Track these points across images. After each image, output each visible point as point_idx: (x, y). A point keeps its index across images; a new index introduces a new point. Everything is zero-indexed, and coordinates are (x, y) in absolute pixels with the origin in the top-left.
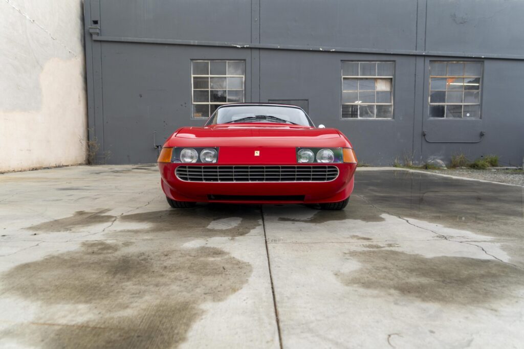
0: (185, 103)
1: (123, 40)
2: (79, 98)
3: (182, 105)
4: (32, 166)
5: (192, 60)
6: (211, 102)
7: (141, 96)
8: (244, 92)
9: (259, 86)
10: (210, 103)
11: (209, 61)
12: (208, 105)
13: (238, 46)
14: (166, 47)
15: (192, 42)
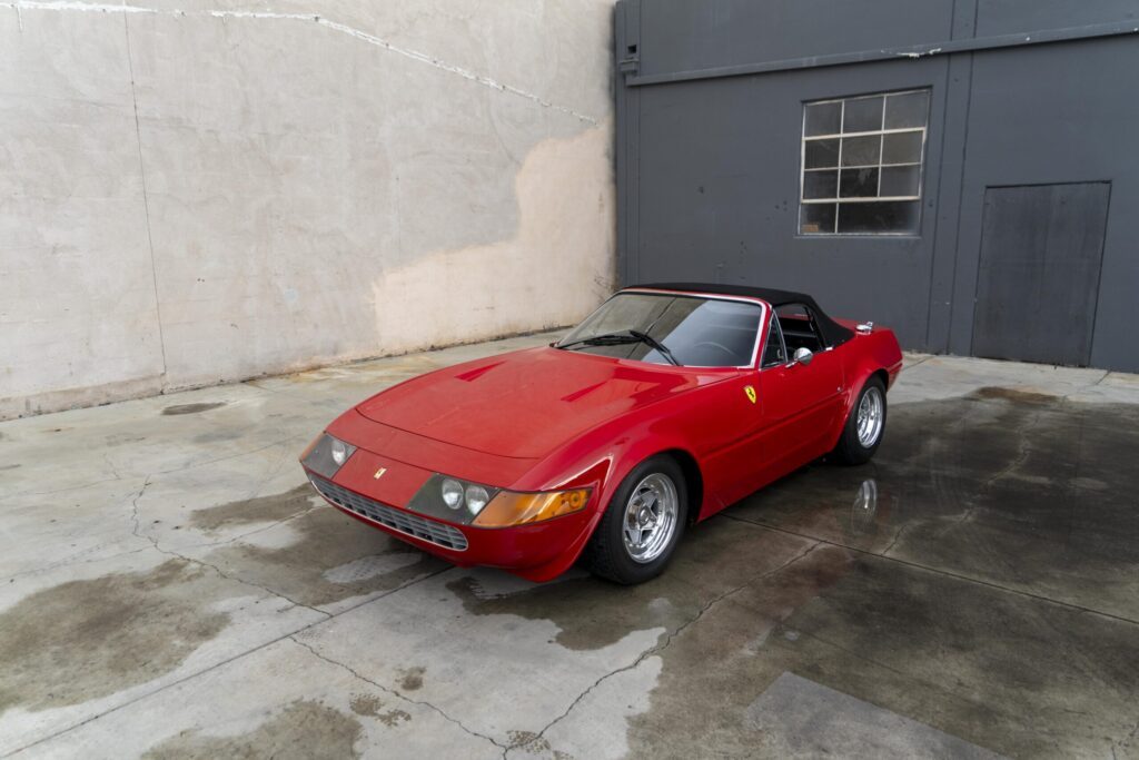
0: (785, 203)
1: (674, 79)
2: (601, 200)
3: (777, 207)
4: (496, 334)
5: (804, 102)
6: (841, 196)
7: (702, 191)
8: (921, 170)
9: (964, 150)
10: (839, 200)
11: (843, 101)
12: (833, 205)
13: (911, 55)
14: (754, 79)
15: (805, 62)
